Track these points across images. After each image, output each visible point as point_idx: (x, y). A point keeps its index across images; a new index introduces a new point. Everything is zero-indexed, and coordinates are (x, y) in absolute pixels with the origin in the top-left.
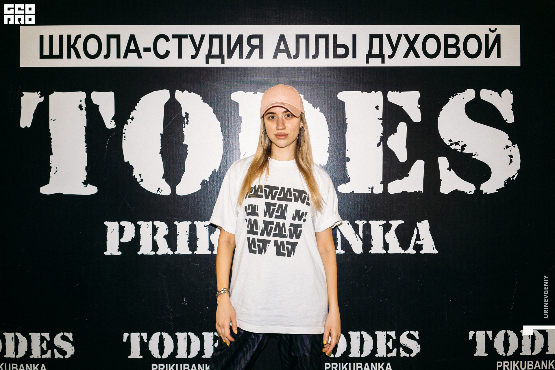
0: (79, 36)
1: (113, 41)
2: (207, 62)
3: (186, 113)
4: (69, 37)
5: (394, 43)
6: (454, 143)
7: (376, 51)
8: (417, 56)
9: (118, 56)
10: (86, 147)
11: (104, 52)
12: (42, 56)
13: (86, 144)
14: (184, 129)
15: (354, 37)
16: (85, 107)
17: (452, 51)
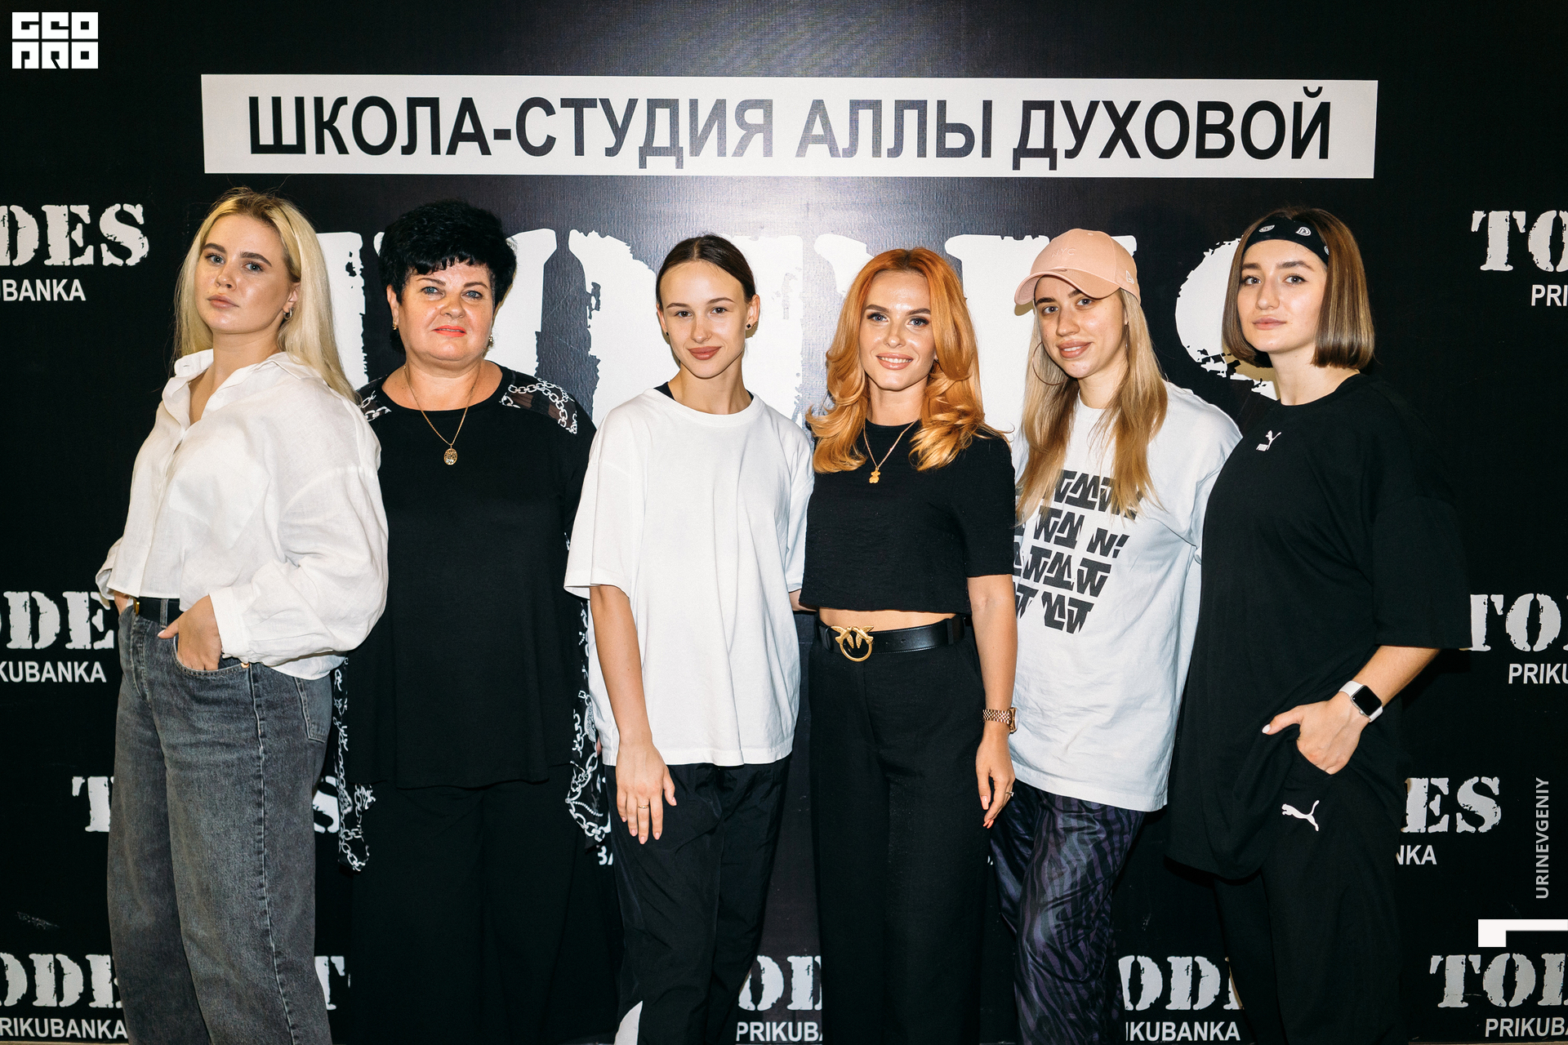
0: (341, 101)
1: (423, 114)
2: (643, 164)
3: (593, 284)
4: (319, 102)
5: (1080, 121)
6: (1212, 357)
7: (1036, 141)
8: (1133, 152)
9: (436, 150)
10: (366, 362)
11: (402, 138)
12: (257, 148)
13: (366, 355)
14: (589, 322)
15: (987, 106)
16: (361, 269)
17: (1215, 141)
